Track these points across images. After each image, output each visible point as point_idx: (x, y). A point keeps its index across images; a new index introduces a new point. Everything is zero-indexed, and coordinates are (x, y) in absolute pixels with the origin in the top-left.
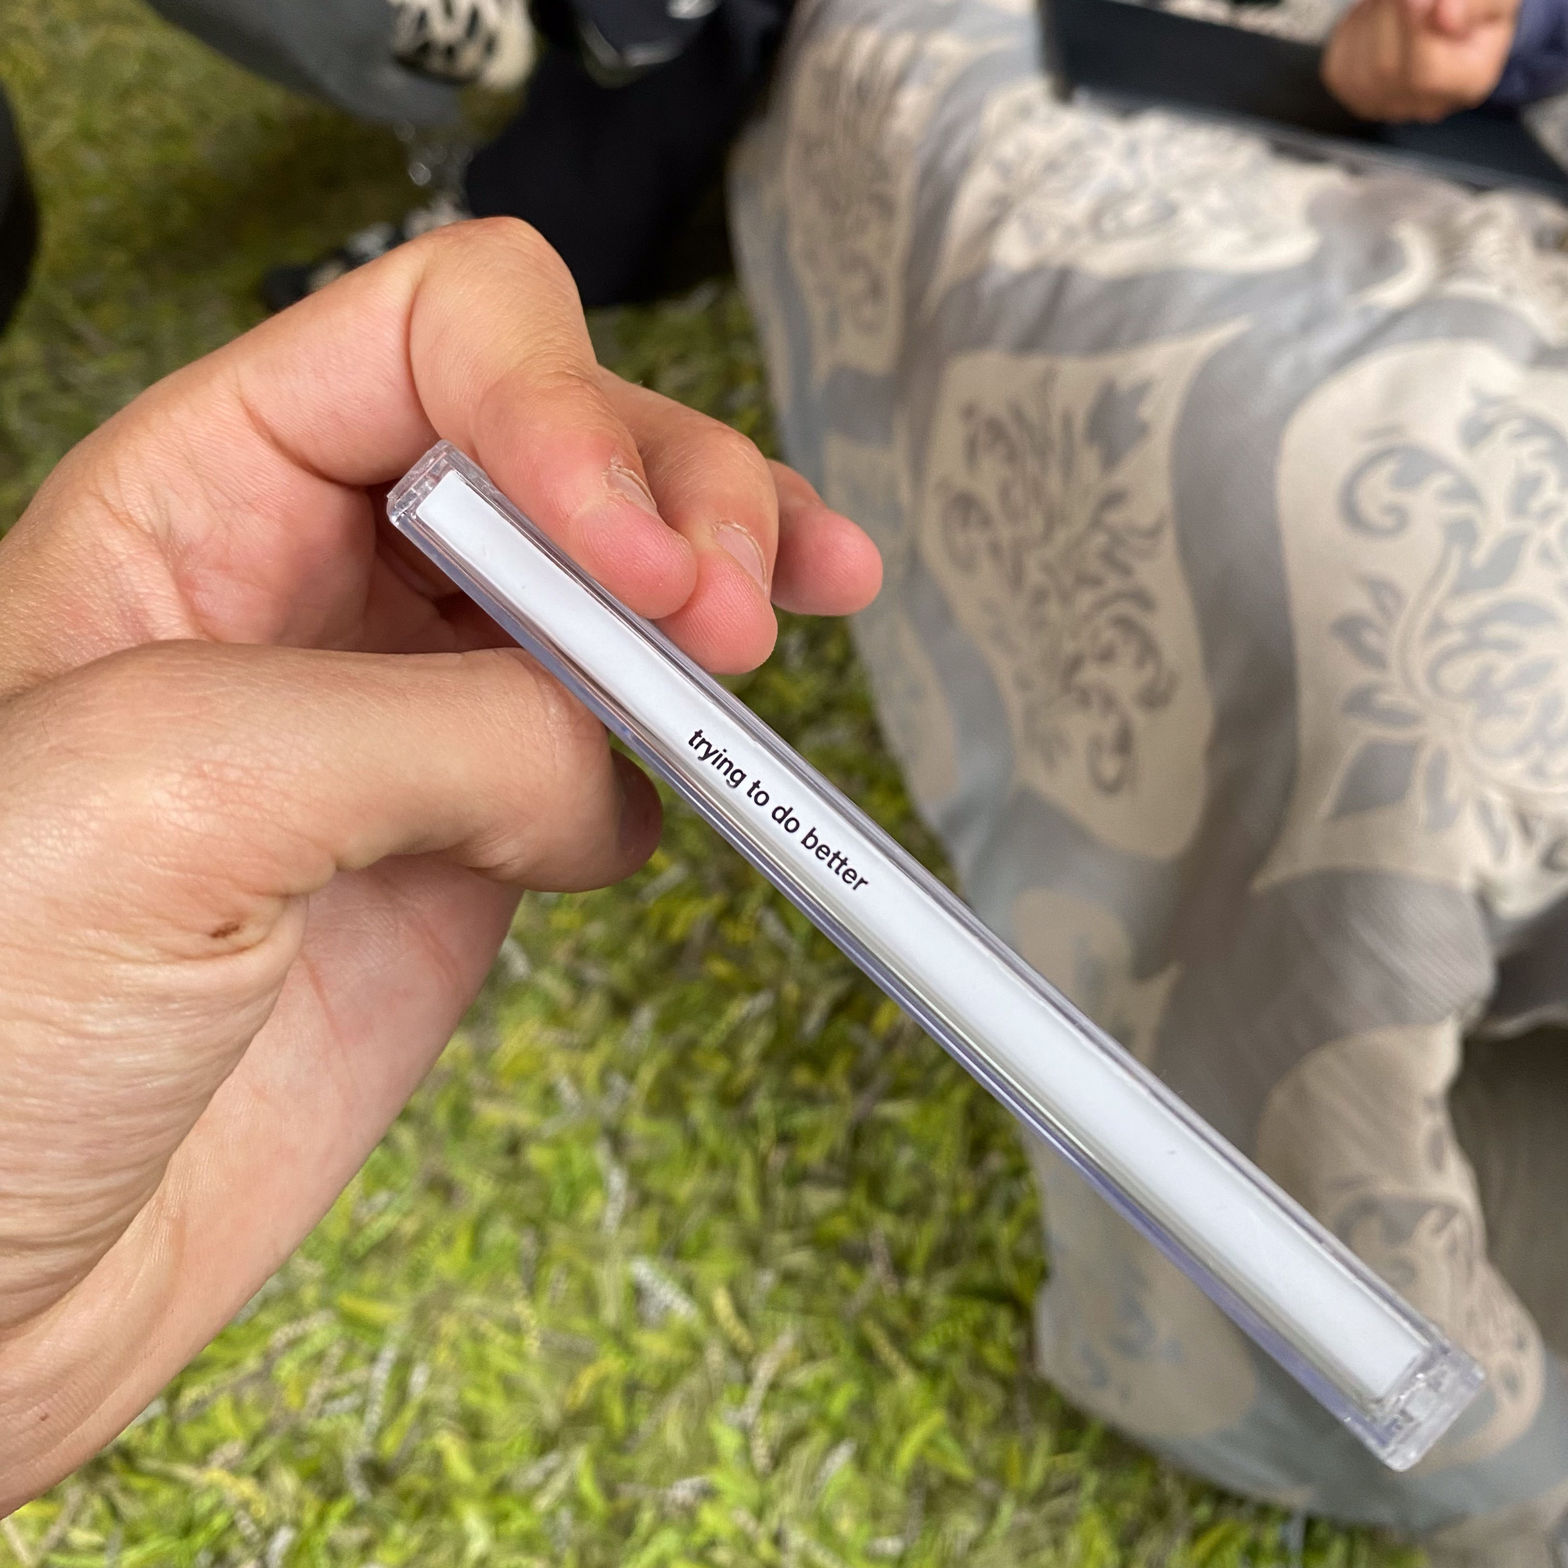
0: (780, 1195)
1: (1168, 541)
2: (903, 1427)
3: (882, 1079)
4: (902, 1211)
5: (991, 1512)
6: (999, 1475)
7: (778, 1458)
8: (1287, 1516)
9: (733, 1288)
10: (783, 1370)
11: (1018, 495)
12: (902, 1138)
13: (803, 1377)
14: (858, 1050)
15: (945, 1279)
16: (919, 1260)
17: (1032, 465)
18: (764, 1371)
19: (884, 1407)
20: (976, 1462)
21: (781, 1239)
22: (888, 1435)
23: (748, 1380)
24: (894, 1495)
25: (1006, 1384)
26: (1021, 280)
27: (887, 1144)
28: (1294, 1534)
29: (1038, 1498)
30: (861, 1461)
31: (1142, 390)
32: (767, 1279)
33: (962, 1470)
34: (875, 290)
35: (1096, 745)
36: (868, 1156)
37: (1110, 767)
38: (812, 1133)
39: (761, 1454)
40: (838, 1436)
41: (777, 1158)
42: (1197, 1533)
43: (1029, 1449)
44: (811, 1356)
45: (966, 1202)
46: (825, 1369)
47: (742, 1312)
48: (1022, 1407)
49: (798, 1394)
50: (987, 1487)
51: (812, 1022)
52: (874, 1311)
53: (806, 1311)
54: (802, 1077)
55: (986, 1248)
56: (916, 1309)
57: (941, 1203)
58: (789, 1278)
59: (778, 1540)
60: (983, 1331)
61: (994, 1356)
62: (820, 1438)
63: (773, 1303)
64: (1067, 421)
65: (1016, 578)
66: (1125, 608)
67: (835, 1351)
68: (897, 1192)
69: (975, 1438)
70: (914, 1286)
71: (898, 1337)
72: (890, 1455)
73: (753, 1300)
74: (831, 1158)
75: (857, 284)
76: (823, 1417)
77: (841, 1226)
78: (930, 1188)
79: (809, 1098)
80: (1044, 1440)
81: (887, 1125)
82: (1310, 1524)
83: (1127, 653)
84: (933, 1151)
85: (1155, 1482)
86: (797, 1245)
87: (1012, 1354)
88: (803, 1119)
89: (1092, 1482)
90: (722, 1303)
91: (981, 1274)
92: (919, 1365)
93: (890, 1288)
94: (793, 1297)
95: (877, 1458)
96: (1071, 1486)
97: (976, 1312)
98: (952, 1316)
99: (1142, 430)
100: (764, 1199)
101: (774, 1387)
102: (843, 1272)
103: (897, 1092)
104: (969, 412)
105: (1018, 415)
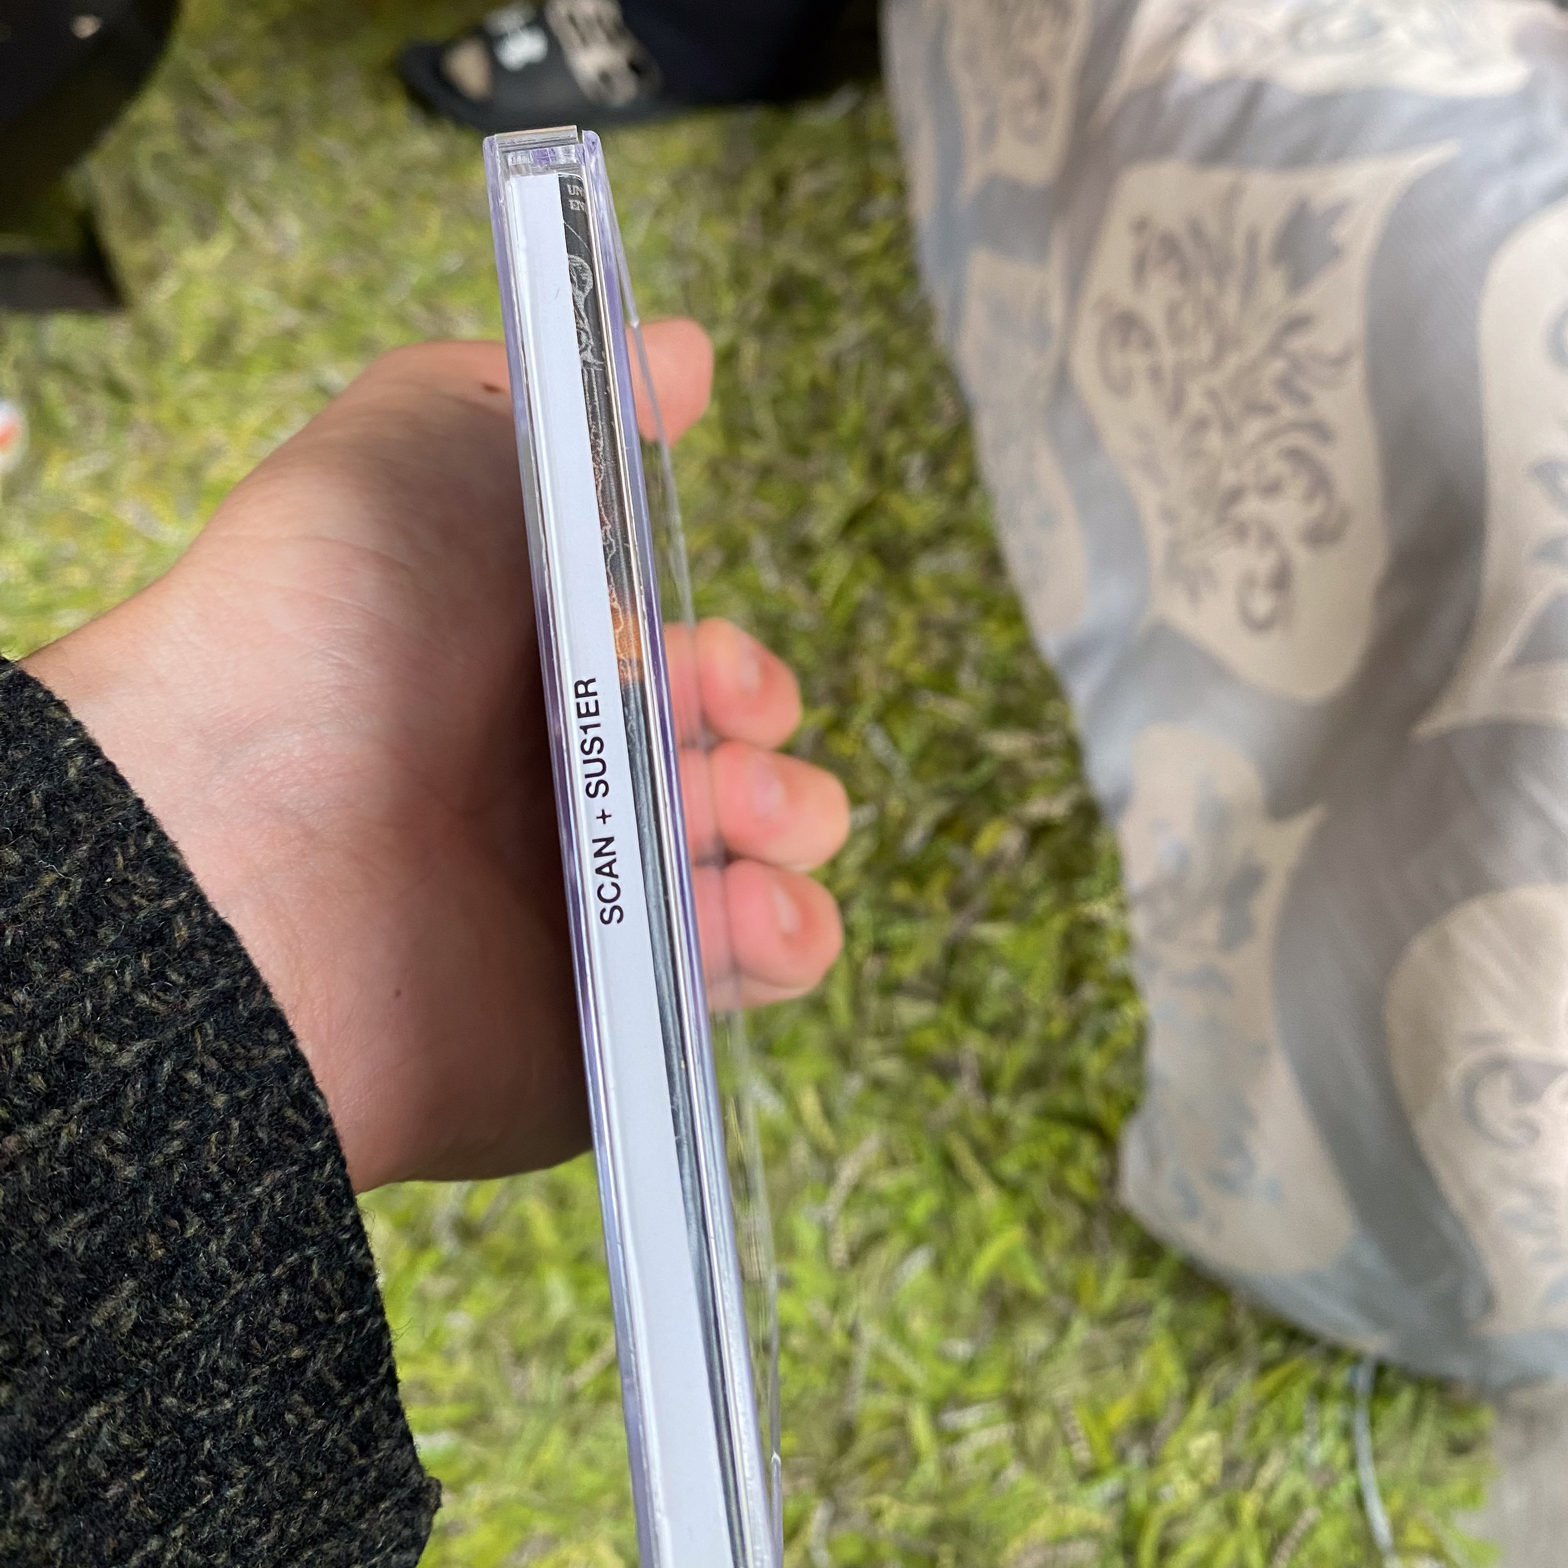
0: (873, 1004)
1: (1355, 372)
2: (981, 1238)
3: (981, 900)
4: (994, 1030)
5: (1062, 1327)
6: (1073, 1294)
7: (857, 1255)
8: (1357, 1360)
9: (822, 1089)
10: (867, 1173)
11: (1188, 316)
12: (997, 959)
13: (887, 1182)
14: (957, 871)
15: (1031, 1101)
16: (1007, 1078)
17: (1207, 285)
18: (848, 1172)
19: (964, 1215)
20: (1052, 1278)
21: (871, 1046)
22: (966, 1242)
23: (830, 1178)
24: (967, 1303)
25: (1086, 1208)
26: (1210, 90)
27: (980, 964)
28: (1363, 1378)
29: (1111, 1318)
30: (938, 1266)
31: (1338, 211)
32: (855, 1084)
33: (1035, 1283)
34: (1042, 97)
35: (1249, 582)
36: (961, 975)
37: (1262, 604)
38: (907, 947)
39: (840, 1250)
40: (917, 1240)
41: (872, 967)
42: (1265, 1368)
43: (1103, 1273)
44: (893, 1162)
45: (1057, 1027)
46: (908, 1176)
47: (828, 1113)
48: (1101, 1231)
49: (880, 1199)
50: (1059, 1304)
51: (914, 839)
52: (960, 1125)
53: (892, 1118)
54: (901, 891)
55: (1074, 1075)
56: (1001, 1127)
57: (1033, 1026)
58: (878, 1084)
59: (852, 1333)
60: (1067, 1156)
61: (1077, 1180)
62: (898, 1241)
63: (860, 1108)
64: (1252, 239)
65: (1176, 405)
66: (1300, 440)
67: (919, 1159)
68: (989, 1010)
69: (1052, 1256)
70: (1001, 1104)
71: (982, 1153)
72: (966, 1264)
73: (839, 1103)
74: (926, 972)
75: (1022, 88)
76: (902, 1221)
77: (931, 1040)
78: (1021, 1013)
79: (906, 912)
80: (1119, 1265)
81: (981, 946)
82: (1380, 1369)
83: (1296, 487)
84: (1025, 975)
85: (1228, 1314)
86: (887, 1053)
87: (1094, 1180)
88: (899, 931)
89: (1164, 1308)
90: (809, 1103)
91: (1067, 1100)
92: (1000, 1182)
93: (976, 1103)
94: (881, 1103)
95: (952, 1266)
96: (1144, 1310)
97: (1061, 1136)
98: (1037, 1138)
99: (1336, 253)
100: (857, 1006)
101: (857, 1188)
102: (931, 1084)
103: (994, 914)
104: (1141, 226)
105: (1196, 230)
